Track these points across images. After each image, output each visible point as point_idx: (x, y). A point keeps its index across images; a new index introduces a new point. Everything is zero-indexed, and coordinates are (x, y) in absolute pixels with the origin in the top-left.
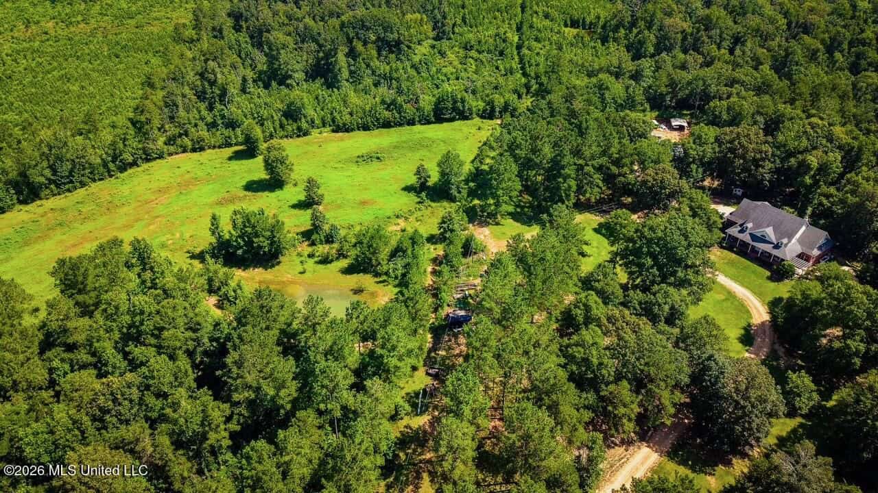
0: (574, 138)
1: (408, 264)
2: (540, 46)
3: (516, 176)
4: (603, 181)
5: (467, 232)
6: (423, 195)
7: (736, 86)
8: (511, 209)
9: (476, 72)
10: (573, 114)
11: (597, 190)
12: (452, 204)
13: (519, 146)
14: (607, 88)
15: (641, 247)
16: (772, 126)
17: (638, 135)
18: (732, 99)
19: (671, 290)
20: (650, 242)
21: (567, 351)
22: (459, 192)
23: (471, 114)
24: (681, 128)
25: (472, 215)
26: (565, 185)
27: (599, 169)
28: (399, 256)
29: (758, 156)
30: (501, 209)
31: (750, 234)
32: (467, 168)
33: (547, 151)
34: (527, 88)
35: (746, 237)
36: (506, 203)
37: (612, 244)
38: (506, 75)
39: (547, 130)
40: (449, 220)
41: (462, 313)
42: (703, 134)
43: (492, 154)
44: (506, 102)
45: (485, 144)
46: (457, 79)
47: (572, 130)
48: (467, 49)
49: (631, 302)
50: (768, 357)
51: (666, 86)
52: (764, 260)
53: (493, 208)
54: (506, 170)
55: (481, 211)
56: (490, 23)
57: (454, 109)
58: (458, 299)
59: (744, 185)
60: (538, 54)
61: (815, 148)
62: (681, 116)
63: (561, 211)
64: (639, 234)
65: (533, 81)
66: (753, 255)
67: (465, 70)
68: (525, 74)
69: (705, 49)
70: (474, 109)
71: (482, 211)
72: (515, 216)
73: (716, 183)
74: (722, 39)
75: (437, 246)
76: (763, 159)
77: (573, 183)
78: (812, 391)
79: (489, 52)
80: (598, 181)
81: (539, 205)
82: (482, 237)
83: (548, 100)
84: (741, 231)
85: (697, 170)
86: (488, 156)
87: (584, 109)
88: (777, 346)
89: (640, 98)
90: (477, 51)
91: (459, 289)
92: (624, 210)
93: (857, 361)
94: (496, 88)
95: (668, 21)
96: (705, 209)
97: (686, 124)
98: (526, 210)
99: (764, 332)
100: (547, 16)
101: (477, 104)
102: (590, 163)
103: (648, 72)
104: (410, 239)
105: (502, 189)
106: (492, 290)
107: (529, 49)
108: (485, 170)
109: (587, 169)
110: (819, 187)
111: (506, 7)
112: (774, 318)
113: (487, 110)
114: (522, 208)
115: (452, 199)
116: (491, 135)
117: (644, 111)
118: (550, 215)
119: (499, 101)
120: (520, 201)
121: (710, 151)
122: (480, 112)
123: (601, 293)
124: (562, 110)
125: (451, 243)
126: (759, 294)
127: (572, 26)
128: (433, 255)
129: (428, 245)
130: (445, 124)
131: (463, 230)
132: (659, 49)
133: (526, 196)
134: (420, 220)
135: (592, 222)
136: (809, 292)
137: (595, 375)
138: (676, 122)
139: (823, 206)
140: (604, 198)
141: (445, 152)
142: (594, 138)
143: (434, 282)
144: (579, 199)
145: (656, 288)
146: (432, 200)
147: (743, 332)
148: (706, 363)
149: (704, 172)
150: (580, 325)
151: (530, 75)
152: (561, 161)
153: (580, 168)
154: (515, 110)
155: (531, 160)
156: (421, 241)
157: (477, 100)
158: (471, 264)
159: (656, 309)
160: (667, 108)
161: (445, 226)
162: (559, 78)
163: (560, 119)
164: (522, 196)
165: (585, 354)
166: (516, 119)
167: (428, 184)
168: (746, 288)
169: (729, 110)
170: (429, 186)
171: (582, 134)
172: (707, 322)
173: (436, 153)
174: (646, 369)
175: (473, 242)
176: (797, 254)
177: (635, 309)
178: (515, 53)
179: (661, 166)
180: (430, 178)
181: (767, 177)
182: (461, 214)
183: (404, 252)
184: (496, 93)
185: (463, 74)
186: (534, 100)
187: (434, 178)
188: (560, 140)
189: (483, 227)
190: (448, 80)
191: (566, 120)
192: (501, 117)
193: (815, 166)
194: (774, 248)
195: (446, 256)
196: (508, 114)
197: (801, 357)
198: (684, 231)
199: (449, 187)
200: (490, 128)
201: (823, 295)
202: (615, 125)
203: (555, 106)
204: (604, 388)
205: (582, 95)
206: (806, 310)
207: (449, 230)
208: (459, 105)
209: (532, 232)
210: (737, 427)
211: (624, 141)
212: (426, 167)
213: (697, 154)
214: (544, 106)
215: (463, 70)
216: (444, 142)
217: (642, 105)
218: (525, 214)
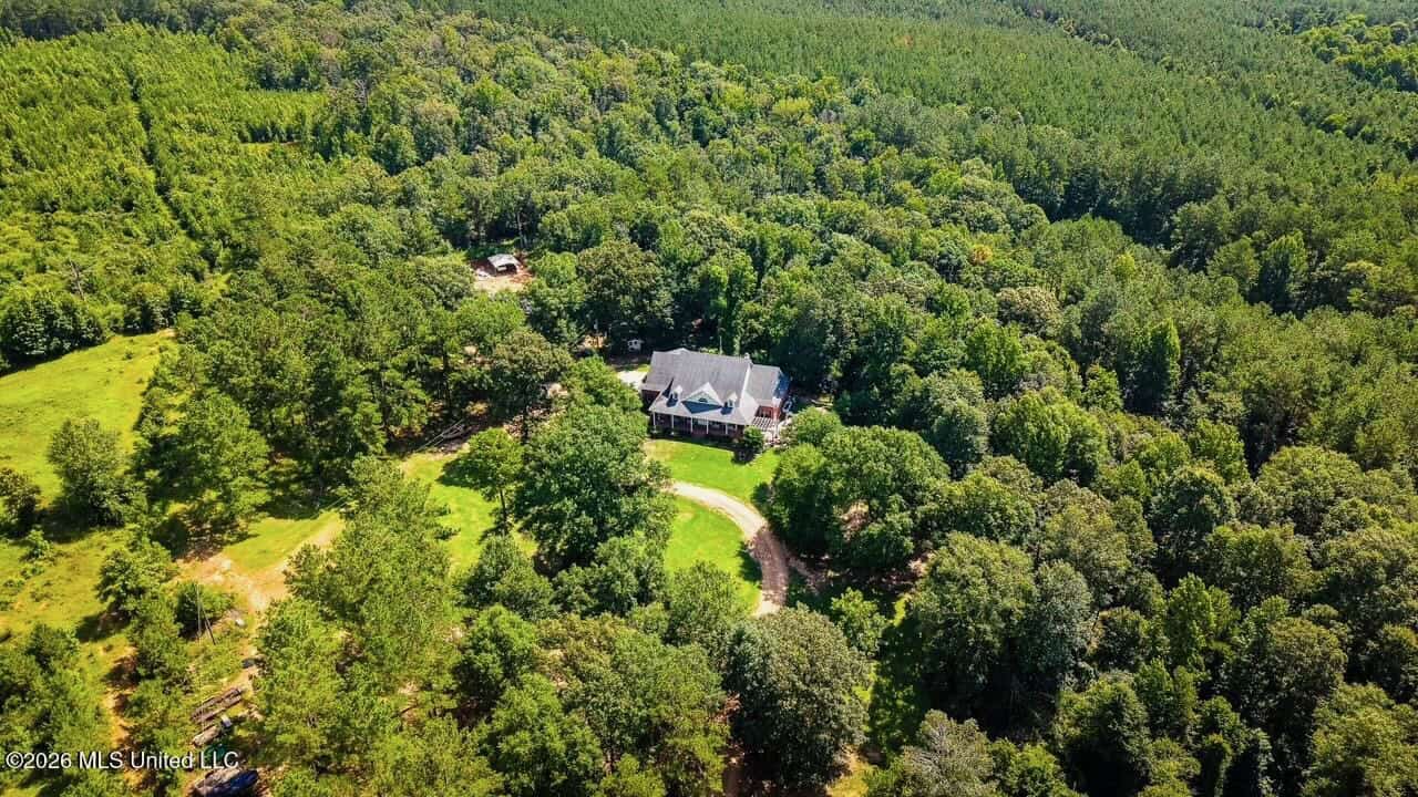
0: (341, 326)
1: (45, 717)
2: (206, 179)
3: (250, 427)
4: (424, 387)
5: (176, 580)
6: (36, 535)
7: (568, 186)
8: (262, 497)
9: (83, 249)
10: (319, 284)
11: (417, 408)
12: (117, 533)
13: (234, 370)
14: (367, 226)
15: (546, 486)
16: (645, 235)
17: (453, 296)
18: (570, 207)
19: (625, 541)
20: (557, 470)
21: (498, 751)
22: (127, 501)
23: (98, 332)
24: (510, 269)
25: (175, 539)
26: (357, 416)
27: (408, 370)
28: (13, 707)
29: (646, 284)
30: (238, 505)
31: (684, 403)
32: (129, 444)
33: (298, 364)
34: (206, 258)
35: (679, 410)
36: (245, 487)
37: (490, 497)
38: (152, 242)
39: (281, 324)
40: (122, 572)
41: (231, 771)
42: (559, 268)
43: (178, 400)
44: (171, 293)
45: (154, 383)
46: (42, 269)
47: (333, 312)
48: (44, 211)
49: (570, 593)
50: (790, 585)
51: (462, 206)
52: (718, 436)
53: (220, 507)
54: (221, 424)
55: (193, 524)
56: (83, 155)
57: (51, 331)
58: (209, 742)
59: (641, 332)
60: (207, 194)
61: (712, 252)
62: (504, 250)
63: (368, 466)
64: (533, 463)
65: (216, 244)
66: (700, 434)
67: (55, 249)
68: (192, 235)
69: (495, 140)
70: (103, 322)
71: (198, 523)
72: (275, 509)
73: (601, 340)
74: (514, 125)
75: (111, 640)
76: (654, 287)
77: (371, 408)
78: (872, 614)
79: (98, 206)
80: (415, 391)
81: (318, 470)
82: (217, 577)
83: (261, 268)
84: (671, 403)
85: (568, 327)
86: (169, 407)
87: (340, 270)
88: (793, 563)
89: (429, 233)
90: (70, 208)
91: (204, 717)
92: (490, 429)
93: (908, 542)
94: (140, 270)
95: (422, 107)
96: (611, 385)
97: (514, 262)
98: (294, 487)
99: (767, 549)
100: (200, 128)
101: (108, 310)
102: (388, 364)
103: (423, 190)
104: (30, 652)
105: (227, 463)
106: (289, 701)
107: (185, 187)
108: (172, 436)
109: (386, 375)
110: (740, 307)
111: (108, 124)
112: (774, 522)
113: (133, 316)
114: (285, 486)
115: (115, 522)
116: (162, 363)
117: (444, 253)
118: (349, 483)
119: (156, 294)
120: (275, 473)
121: (578, 292)
122: (121, 324)
123: (515, 601)
124: (297, 281)
125: (145, 621)
126: (733, 491)
127: (255, 140)
128: (106, 669)
129: (88, 647)
130: (42, 368)
131: (166, 581)
132: (426, 153)
133: (284, 461)
134: (46, 596)
135: (432, 467)
136: (805, 464)
137: (570, 774)
138: (499, 261)
139: (756, 332)
140: (434, 418)
141: (58, 427)
142: (379, 317)
143: (133, 731)
144: (390, 434)
145: (602, 549)
146: (65, 540)
147: (740, 561)
148: (737, 649)
149: (579, 326)
150: (498, 682)
151: (205, 234)
152: (332, 375)
153: (374, 376)
154: (196, 303)
155: (271, 389)
156: (63, 644)
157: (104, 302)
158: (212, 648)
159: (618, 588)
160: (475, 242)
161: (116, 586)
162: (268, 228)
163: (300, 298)
164: (274, 463)
165: (533, 740)
166: (206, 318)
167: (39, 507)
168: (716, 487)
169: (573, 223)
170: (44, 510)
171: (353, 315)
172: (706, 575)
173: (37, 434)
174: (652, 711)
175: (200, 600)
176: (754, 412)
177: (583, 602)
178: (159, 200)
179: (514, 336)
180: (39, 492)
181: (668, 311)
182: (147, 547)
183: (23, 691)
184: (143, 280)
185: (52, 259)
186: (231, 278)
187: (50, 487)
188: (316, 336)
189: (211, 555)
190: (19, 276)
191: (313, 296)
192: (171, 323)
193: (725, 278)
194: (723, 413)
195: (142, 658)
196: (184, 314)
197: (830, 565)
198: (604, 434)
199: (97, 498)
200: (154, 349)
201: (824, 460)
202: (407, 286)
203: (281, 276)
204: (594, 786)
205: (326, 247)
206: (811, 491)
207: (129, 592)
208: (63, 321)
209: (327, 529)
210: (822, 736)
211: (434, 309)
212: (19, 471)
213: (561, 302)
214: (257, 282)
215: (50, 252)
216: (52, 403)
217: (437, 244)
218: (295, 497)
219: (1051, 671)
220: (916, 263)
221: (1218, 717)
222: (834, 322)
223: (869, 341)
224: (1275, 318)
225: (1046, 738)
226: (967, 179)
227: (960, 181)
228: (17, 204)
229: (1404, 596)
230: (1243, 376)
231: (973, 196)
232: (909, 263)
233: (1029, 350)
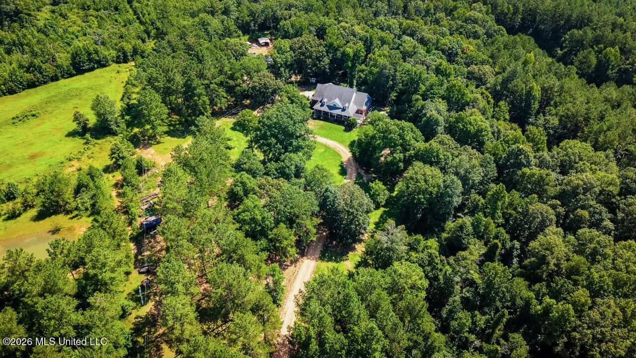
0: (195, 65)
1: (94, 195)
3: (161, 103)
4: (226, 92)
5: (135, 156)
6: (88, 136)
7: (293, 9)
8: (165, 129)
9: (100, 27)
10: (189, 48)
11: (223, 100)
12: (116, 137)
13: (156, 80)
14: (208, 24)
15: (265, 133)
16: (321, 33)
17: (240, 55)
18: (292, 19)
19: (292, 155)
20: (270, 127)
21: (239, 218)
22: (118, 126)
23: (107, 62)
24: (267, 44)
25: (136, 141)
26: (200, 101)
27: (221, 84)
28: (83, 191)
29: (318, 55)
30: (157, 131)
31: (327, 106)
32: (119, 106)
33: (179, 79)
34: (147, 33)
35: (325, 109)
36: (160, 125)
37: (246, 135)
38: (126, 25)
39: (174, 63)
40: (118, 150)
41: (153, 218)
42: (282, 46)
43: (137, 90)
44: (133, 47)
45: (127, 83)
46: (85, 35)
47: (193, 60)
48: (85, 9)
49: (270, 171)
50: (357, 178)
51: (248, 16)
52: (340, 120)
53: (151, 131)
54: (151, 100)
57: (91, 60)
58: (146, 209)
59: (316, 75)
61: (348, 42)
62: (265, 36)
63: (204, 121)
64: (261, 124)
65: (150, 28)
66: (332, 119)
67: (90, 27)
68: (141, 23)
70: (108, 57)
71: (143, 136)
72: (170, 133)
73: (299, 77)
75: (115, 174)
76: (322, 56)
77: (206, 99)
78: (384, 190)
79: (105, 9)
80: (223, 93)
81: (187, 121)
82: (150, 156)
83: (167, 40)
84: (322, 106)
85: (285, 71)
86: (133, 93)
87: (196, 42)
88: (360, 170)
89: (233, 28)
90: (94, 9)
91: (144, 201)
92: (247, 110)
93: (401, 164)
94: (121, 37)
97: (269, 41)
98: (178, 126)
99: (351, 165)
101: (109, 53)
102: (213, 82)
103: (233, 8)
104: (88, 174)
105: (153, 115)
106: (171, 194)
108: (134, 104)
109: (212, 86)
110: (356, 67)
112: (354, 154)
113: (120, 56)
114: (174, 126)
115: (114, 134)
116: (130, 75)
117: (239, 36)
118: (196, 126)
119: (128, 48)
120: (171, 121)
121: (289, 56)
122: (115, 59)
123: (250, 171)
124: (180, 46)
125: (126, 167)
126: (342, 142)
128: (114, 182)
129: (106, 176)
130: (87, 74)
131: (132, 155)
133: (175, 117)
134: (92, 157)
135: (228, 124)
136: (367, 133)
137: (262, 227)
138: (262, 41)
139: (361, 78)
140: (231, 104)
141: (95, 97)
142: (210, 63)
143: (122, 203)
144: (214, 110)
145: (283, 157)
146: (97, 138)
147: (340, 168)
148: (325, 194)
149: (289, 71)
150: (242, 197)
151: (146, 22)
152: (191, 84)
153: (207, 87)
154: (143, 52)
155: (170, 88)
156: (98, 173)
157: (108, 50)
158: (147, 179)
159: (287, 171)
160: (253, 31)
161: (116, 155)
162: (170, 22)
163: (181, 53)
164: (171, 117)
165: (251, 215)
166: (146, 59)
167: (89, 126)
168: (335, 140)
169: (292, 26)
170: (90, 128)
171: (200, 61)
172: (319, 169)
173: (87, 100)
174: (292, 211)
175: (143, 162)
176: (355, 111)
177: (274, 175)
178: (128, 6)
179: (262, 73)
180: (88, 121)
181: (327, 67)
182: (126, 143)
183: (86, 186)
184: (123, 41)
185: (89, 30)
186: (156, 42)
187: (92, 120)
188: (186, 69)
189: (148, 148)
190: (77, 37)
191: (186, 53)
192: (134, 60)
193: (352, 55)
194: (342, 111)
195: (125, 180)
196: (138, 56)
197: (374, 172)
198: (289, 115)
199: (109, 125)
200: (128, 70)
201: (375, 132)
202: (222, 50)
203: (174, 44)
204: (270, 233)
205: (192, 32)
206: (369, 144)
207: (120, 158)
208: (94, 56)
209: (187, 142)
210: (352, 226)
211: (231, 61)
212: (81, 112)
213: (282, 61)
214: (165, 45)
215: (87, 27)
216: (91, 88)
217: (236, 32)
218: (178, 130)
219: (444, 214)
220: (437, 51)
221: (499, 234)
222: (392, 76)
223: (407, 85)
224: (587, 86)
225: (438, 238)
226: (472, 13)
227: (468, 14)
228: (74, 6)
229: (588, 199)
230: (561, 110)
231: (473, 21)
232: (434, 51)
233: (473, 93)
